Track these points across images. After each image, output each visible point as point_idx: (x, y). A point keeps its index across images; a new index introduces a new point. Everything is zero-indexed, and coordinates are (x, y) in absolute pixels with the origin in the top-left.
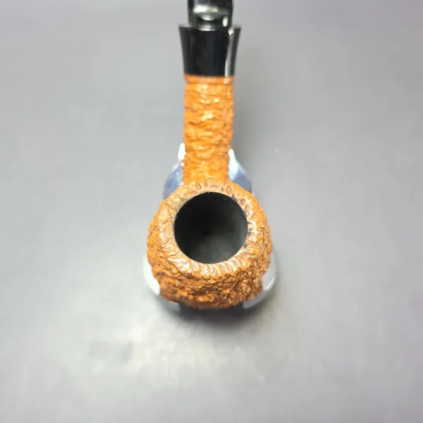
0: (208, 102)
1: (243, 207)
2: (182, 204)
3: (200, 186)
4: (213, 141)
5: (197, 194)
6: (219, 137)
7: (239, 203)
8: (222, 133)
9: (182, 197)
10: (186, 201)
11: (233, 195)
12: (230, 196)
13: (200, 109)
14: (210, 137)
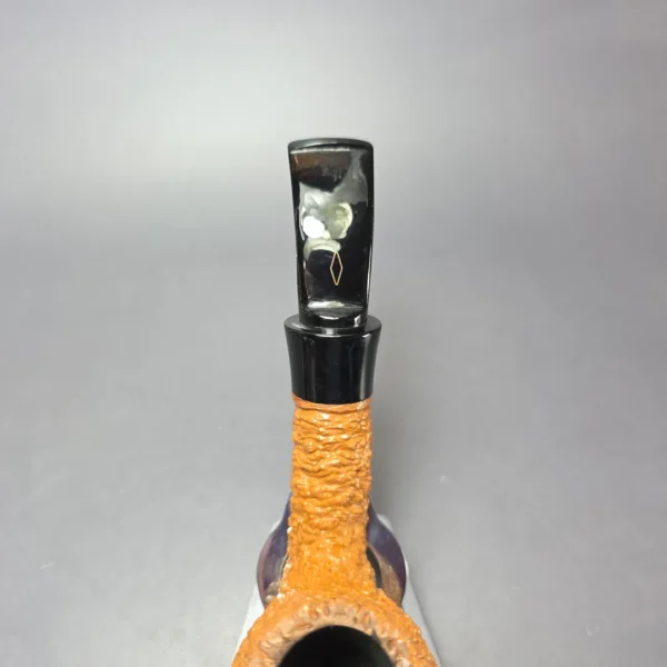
0: (331, 439)
1: (391, 653)
2: (286, 648)
3: (317, 613)
4: (339, 498)
5: (312, 630)
6: (349, 492)
7: (384, 645)
8: (354, 485)
9: (286, 635)
10: (292, 643)
11: (374, 632)
12: (369, 632)
13: (318, 449)
14: (335, 493)
